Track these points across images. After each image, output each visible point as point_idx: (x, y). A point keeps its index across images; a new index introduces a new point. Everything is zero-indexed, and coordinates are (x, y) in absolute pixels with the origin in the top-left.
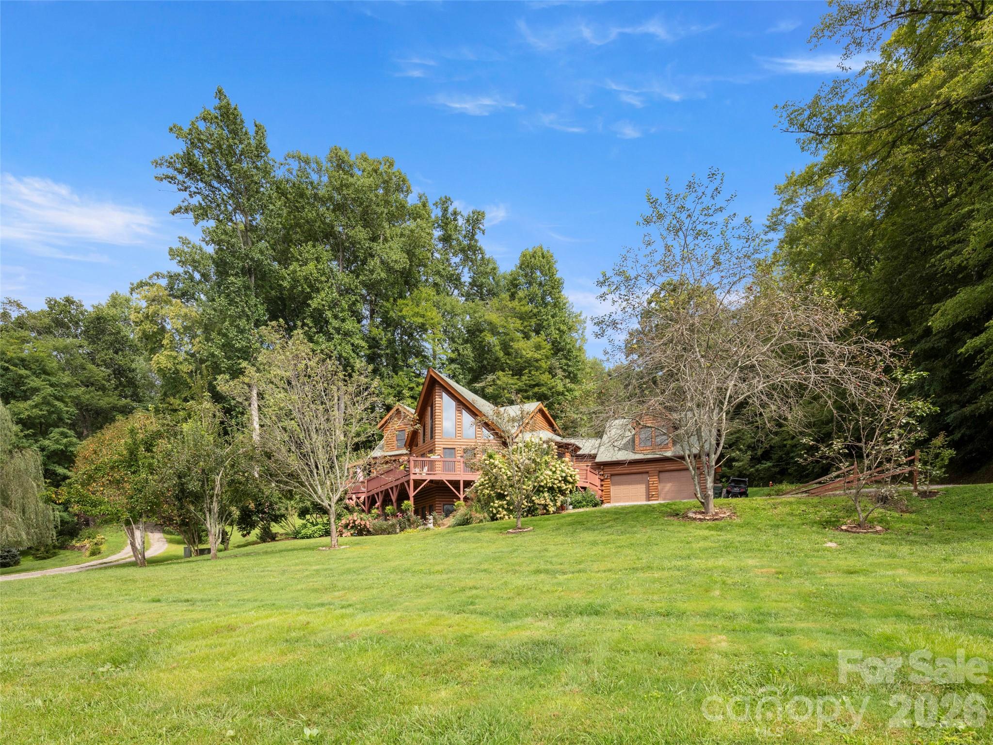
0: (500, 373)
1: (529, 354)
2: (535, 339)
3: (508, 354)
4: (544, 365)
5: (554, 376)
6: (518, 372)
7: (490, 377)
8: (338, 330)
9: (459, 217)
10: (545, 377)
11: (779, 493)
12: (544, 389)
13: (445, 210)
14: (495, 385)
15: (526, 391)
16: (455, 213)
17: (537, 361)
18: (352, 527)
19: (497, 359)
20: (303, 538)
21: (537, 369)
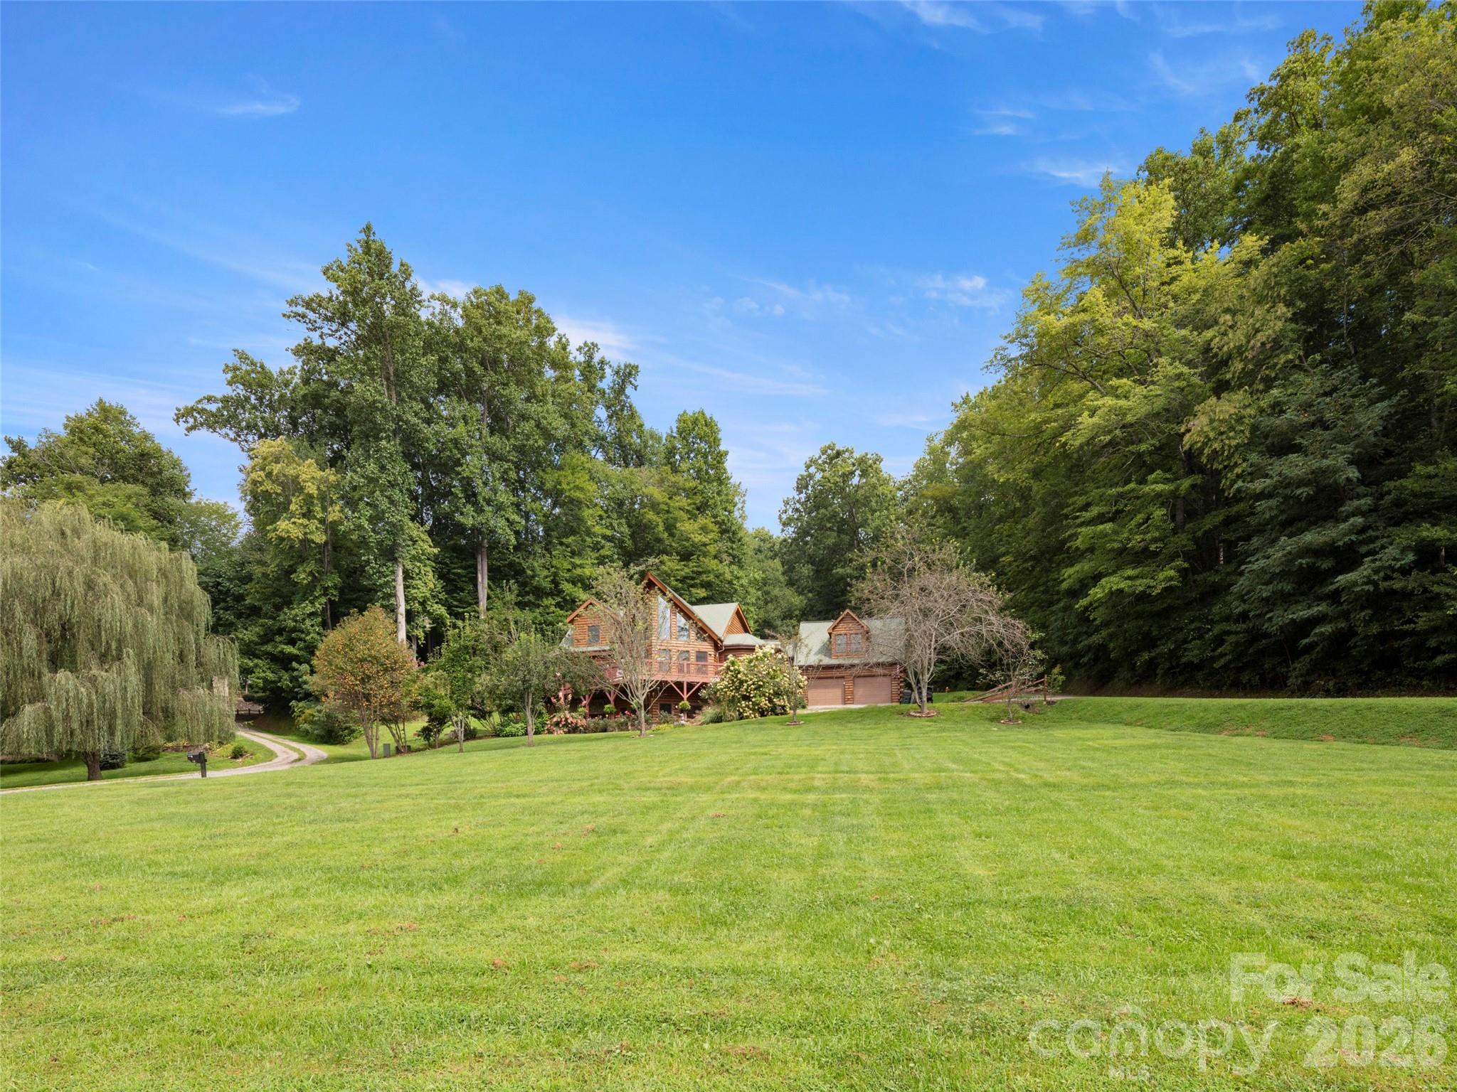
0: (665, 557)
1: (698, 538)
2: (702, 520)
3: (672, 535)
4: (712, 549)
5: (721, 562)
6: (685, 557)
7: (651, 560)
8: (488, 502)
9: (606, 367)
10: (713, 564)
11: (961, 699)
12: (711, 577)
13: (591, 357)
14: (658, 569)
15: (693, 579)
16: (602, 362)
17: (705, 545)
18: (563, 726)
19: (659, 540)
20: (507, 736)
21: (705, 555)
